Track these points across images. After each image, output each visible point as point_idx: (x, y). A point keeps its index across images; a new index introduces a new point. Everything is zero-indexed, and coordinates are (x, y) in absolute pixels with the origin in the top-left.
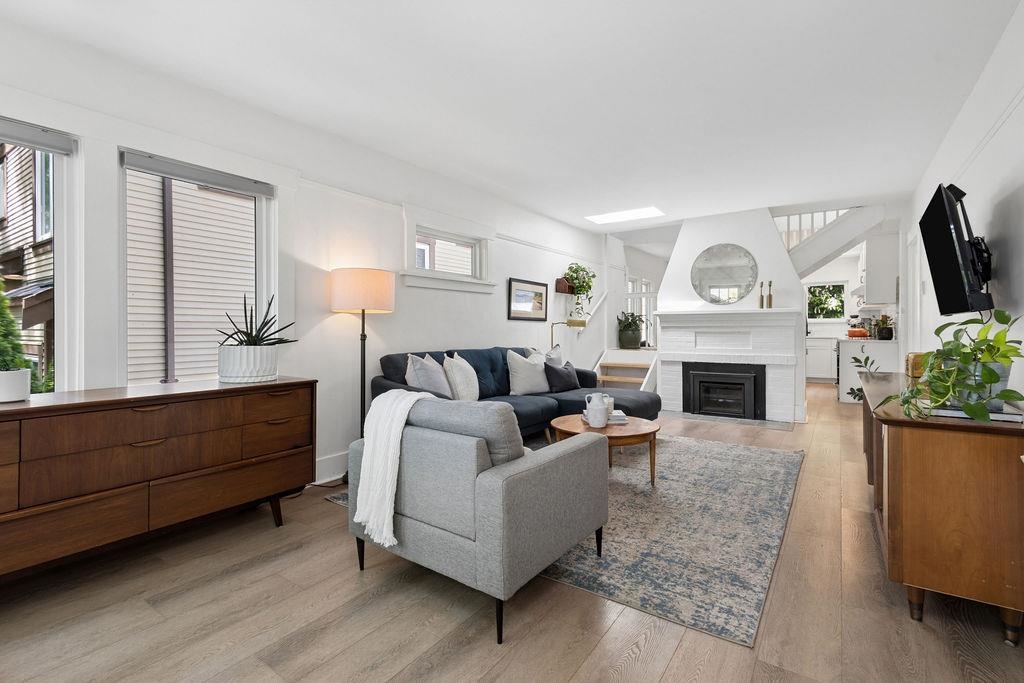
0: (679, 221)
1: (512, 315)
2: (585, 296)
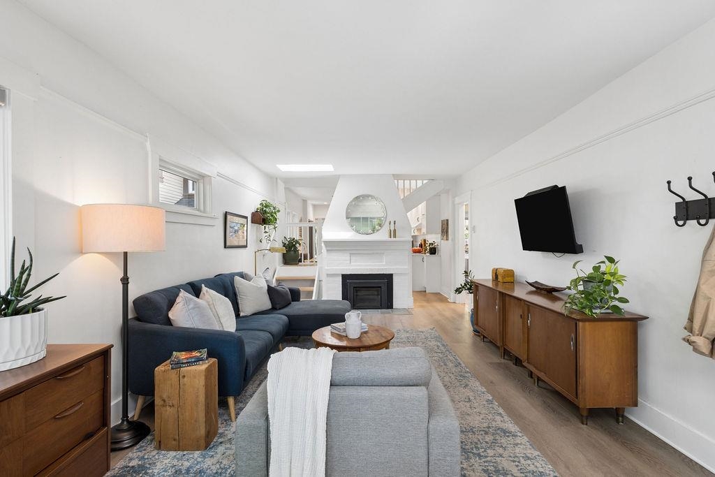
0: (338, 175)
1: (228, 244)
2: (272, 227)
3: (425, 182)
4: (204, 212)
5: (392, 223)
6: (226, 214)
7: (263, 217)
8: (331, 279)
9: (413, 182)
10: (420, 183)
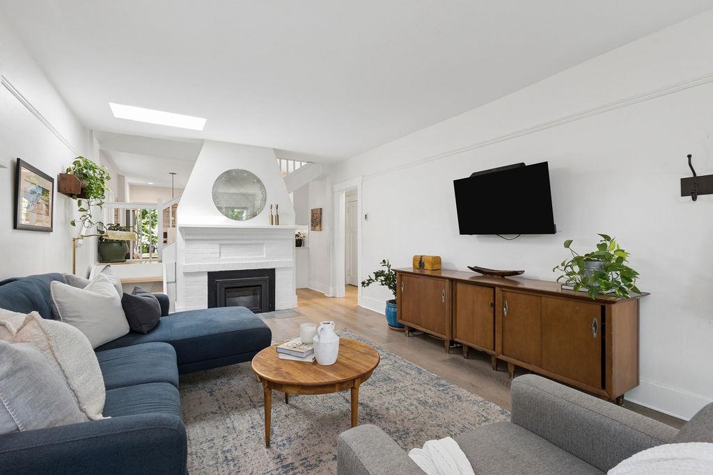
3: (303, 164)
5: (274, 207)
6: (18, 164)
8: (190, 279)
9: (291, 163)
10: (298, 165)
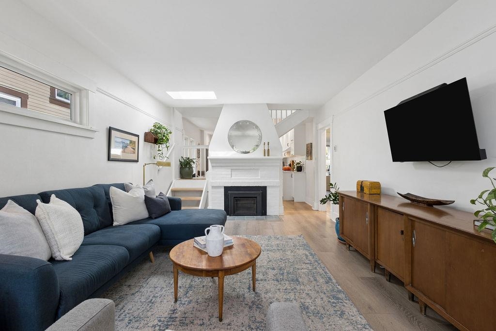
0: (221, 104)
2: (164, 146)
3: (293, 111)
4: (81, 123)
5: (266, 144)
6: (110, 130)
7: (155, 138)
8: (216, 190)
9: (284, 112)
10: (289, 113)
